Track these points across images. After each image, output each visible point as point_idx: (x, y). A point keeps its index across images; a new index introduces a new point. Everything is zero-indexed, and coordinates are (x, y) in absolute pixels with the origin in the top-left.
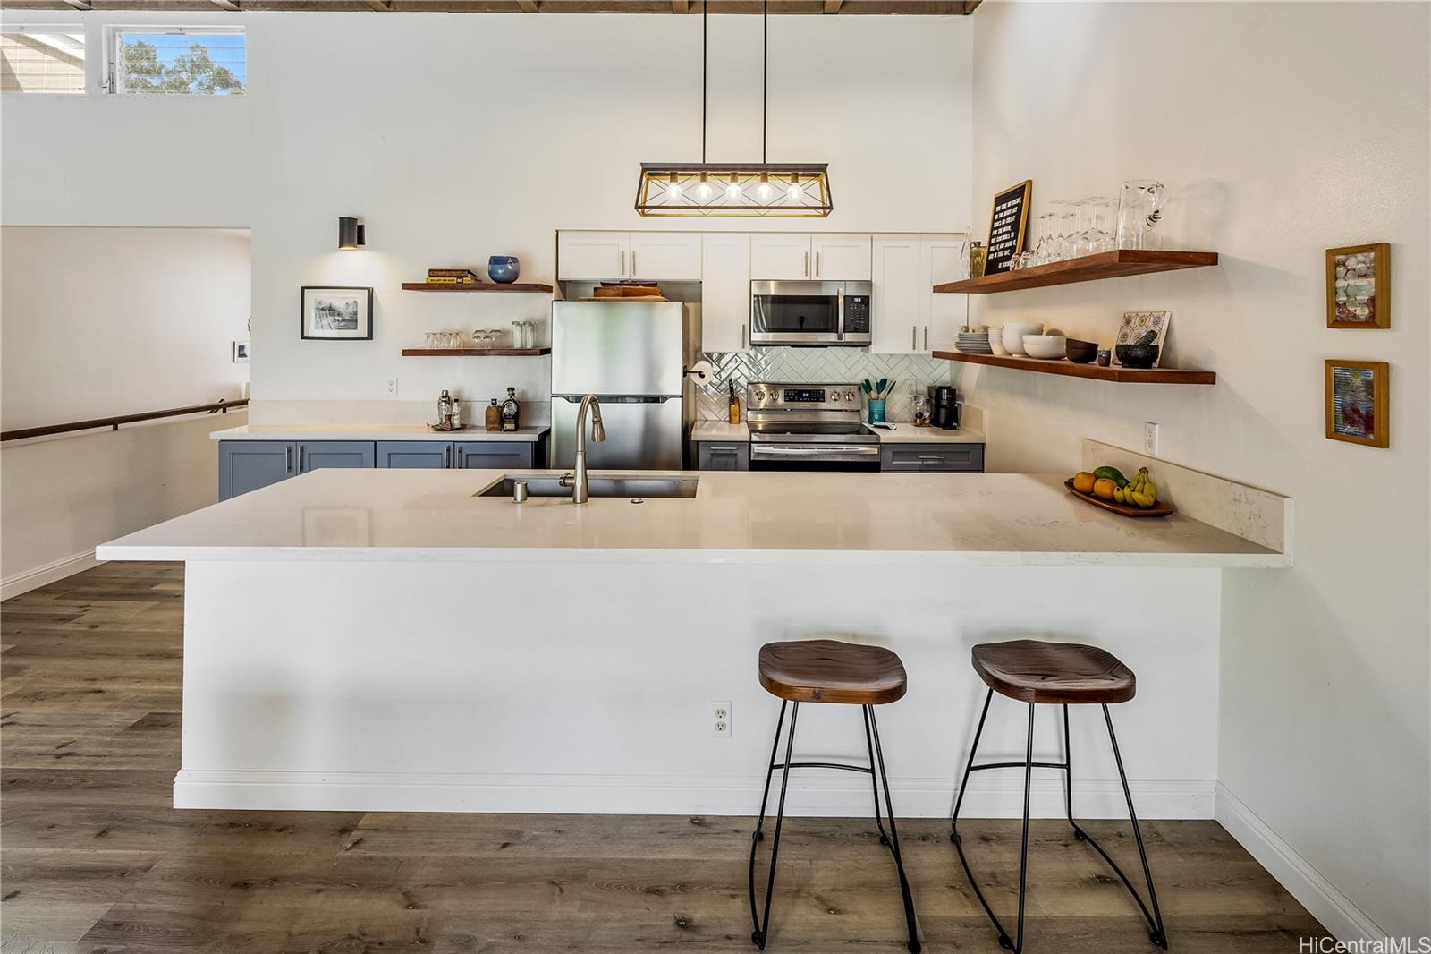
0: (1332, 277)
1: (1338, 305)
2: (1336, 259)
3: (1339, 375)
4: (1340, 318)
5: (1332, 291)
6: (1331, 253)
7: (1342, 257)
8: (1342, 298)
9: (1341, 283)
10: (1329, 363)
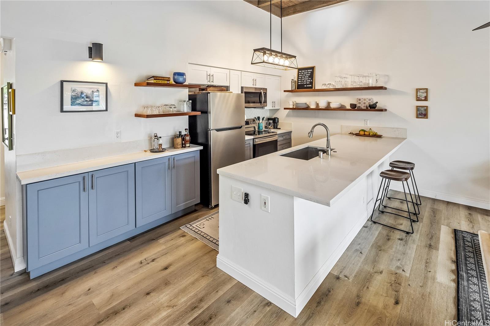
0: (417, 93)
1: (418, 97)
2: (418, 90)
3: (418, 108)
4: (418, 99)
5: (417, 95)
6: (417, 89)
7: (419, 90)
8: (419, 96)
9: (418, 94)
10: (417, 106)
